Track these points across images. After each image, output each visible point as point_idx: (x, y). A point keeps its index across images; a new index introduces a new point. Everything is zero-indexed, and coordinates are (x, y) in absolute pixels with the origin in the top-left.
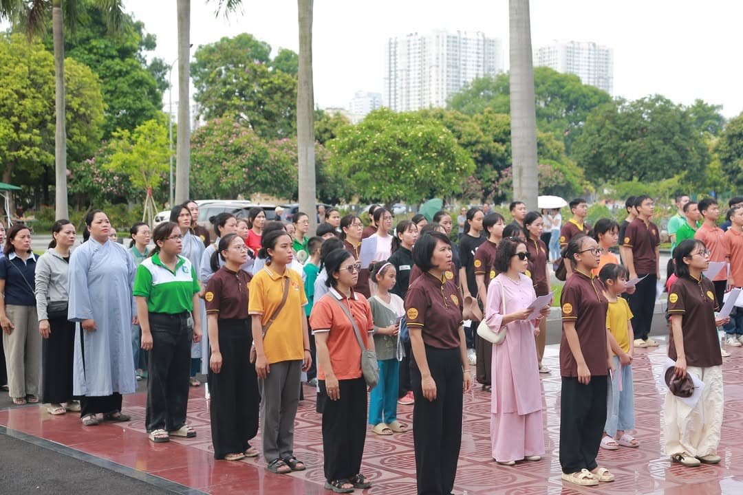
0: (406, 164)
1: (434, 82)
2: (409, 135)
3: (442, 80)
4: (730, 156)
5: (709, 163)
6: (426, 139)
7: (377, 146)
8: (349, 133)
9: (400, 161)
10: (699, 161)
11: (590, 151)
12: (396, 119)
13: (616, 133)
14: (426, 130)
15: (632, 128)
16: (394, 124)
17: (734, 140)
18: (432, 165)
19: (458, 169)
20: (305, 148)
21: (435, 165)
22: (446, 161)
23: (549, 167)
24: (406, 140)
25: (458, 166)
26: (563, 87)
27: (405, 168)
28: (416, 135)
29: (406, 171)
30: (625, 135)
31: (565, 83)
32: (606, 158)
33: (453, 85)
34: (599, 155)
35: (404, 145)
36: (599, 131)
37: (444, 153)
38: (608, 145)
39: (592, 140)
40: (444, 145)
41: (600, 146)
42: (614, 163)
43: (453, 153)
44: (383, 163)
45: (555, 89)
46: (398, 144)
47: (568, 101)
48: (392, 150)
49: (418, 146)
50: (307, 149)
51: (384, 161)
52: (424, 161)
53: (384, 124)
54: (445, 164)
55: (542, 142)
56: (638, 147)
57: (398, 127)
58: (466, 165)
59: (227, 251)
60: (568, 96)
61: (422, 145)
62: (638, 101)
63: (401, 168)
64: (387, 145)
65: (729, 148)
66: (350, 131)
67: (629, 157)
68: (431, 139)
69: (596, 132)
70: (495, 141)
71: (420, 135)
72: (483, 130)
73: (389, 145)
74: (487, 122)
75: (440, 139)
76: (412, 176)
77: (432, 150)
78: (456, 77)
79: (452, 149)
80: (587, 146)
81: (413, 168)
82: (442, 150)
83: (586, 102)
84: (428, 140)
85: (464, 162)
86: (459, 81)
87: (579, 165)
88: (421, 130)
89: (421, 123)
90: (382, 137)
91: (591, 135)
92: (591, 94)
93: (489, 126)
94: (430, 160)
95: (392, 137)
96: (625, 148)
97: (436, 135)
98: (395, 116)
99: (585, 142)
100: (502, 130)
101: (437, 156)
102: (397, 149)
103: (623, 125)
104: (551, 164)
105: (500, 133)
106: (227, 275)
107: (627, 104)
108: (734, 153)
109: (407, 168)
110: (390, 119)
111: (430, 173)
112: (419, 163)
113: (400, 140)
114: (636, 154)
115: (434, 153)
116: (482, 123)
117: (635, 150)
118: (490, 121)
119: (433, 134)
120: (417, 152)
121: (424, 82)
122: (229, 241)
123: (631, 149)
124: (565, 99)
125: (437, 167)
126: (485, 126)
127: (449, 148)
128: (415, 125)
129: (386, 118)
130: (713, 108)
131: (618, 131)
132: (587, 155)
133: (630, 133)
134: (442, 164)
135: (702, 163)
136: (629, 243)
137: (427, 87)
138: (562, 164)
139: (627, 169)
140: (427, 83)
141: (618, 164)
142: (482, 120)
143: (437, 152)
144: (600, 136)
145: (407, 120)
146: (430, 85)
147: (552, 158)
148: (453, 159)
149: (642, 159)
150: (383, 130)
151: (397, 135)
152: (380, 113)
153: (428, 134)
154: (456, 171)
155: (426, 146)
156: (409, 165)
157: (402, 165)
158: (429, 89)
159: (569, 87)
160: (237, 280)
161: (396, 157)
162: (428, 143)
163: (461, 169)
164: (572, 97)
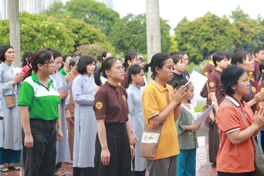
0: (39, 41)
1: (28, 5)
2: (40, 26)
3: (32, 4)
4: (182, 42)
5: (171, 45)
6: (50, 28)
7: (23, 31)
8: (7, 24)
9: (36, 39)
10: (167, 44)
11: (117, 39)
12: (33, 18)
13: (130, 30)
14: (49, 24)
15: (137, 28)
16: (31, 20)
17: (184, 35)
18: (53, 42)
19: (66, 44)
20: (14, 25)
21: (54, 42)
22: (60, 40)
23: (99, 46)
24: (38, 29)
25: (66, 43)
26: (97, 9)
27: (38, 43)
28: (44, 26)
29: (39, 45)
30: (134, 31)
31: (98, 7)
32: (125, 43)
33: (38, 7)
34: (121, 41)
35: (38, 31)
36: (121, 29)
37: (59, 36)
38: (126, 36)
39: (118, 33)
40: (59, 32)
41: (122, 37)
42: (128, 45)
43: (64, 36)
44: (27, 40)
45: (94, 9)
46: (35, 31)
47: (100, 15)
48: (31, 33)
49: (45, 32)
50: (15, 25)
51: (27, 39)
52: (48, 40)
53: (26, 20)
54: (60, 41)
55: (96, 34)
56: (140, 38)
57: (34, 22)
58: (70, 42)
59: (110, 70)
60: (100, 13)
61: (48, 31)
62: (139, 16)
63: (36, 43)
64: (29, 31)
65: (182, 38)
66: (8, 22)
67: (136, 42)
68: (52, 28)
69: (120, 30)
70: (73, 32)
71: (46, 26)
72: (67, 27)
73: (30, 31)
74: (69, 23)
75: (57, 29)
76: (42, 47)
77: (53, 34)
78: (39, 2)
79: (63, 34)
80: (115, 37)
81: (43, 43)
82: (58, 34)
83: (108, 16)
84: (51, 29)
85: (69, 41)
86: (41, 5)
87: (113, 45)
88: (47, 23)
89: (45, 20)
90: (26, 26)
91: (118, 31)
92: (111, 12)
93: (69, 25)
94: (52, 39)
95: (31, 26)
96: (134, 38)
97: (55, 26)
98: (31, 16)
99: (115, 34)
100: (76, 27)
101: (56, 37)
102: (35, 33)
103: (133, 27)
104: (100, 45)
105: (75, 29)
106: (110, 89)
107: (134, 17)
108: (184, 41)
109: (40, 43)
110: (29, 17)
111: (52, 46)
112: (46, 40)
113: (36, 28)
114: (139, 40)
115: (54, 35)
116: (66, 23)
117: (138, 39)
118: (70, 23)
119: (53, 25)
120: (45, 35)
121: (23, 4)
122: (112, 62)
123: (136, 38)
124: (99, 14)
125: (56, 43)
126: (68, 25)
127: (62, 33)
128: (42, 21)
129: (26, 17)
130: (165, 21)
131: (130, 29)
132: (116, 41)
133: (135, 30)
134: (58, 41)
135: (168, 46)
136: (252, 75)
137: (25, 7)
138: (105, 44)
139: (135, 48)
140: (25, 5)
141: (131, 45)
142: (66, 22)
143: (56, 35)
144: (122, 32)
145: (38, 18)
146: (26, 6)
147: (100, 42)
148: (64, 39)
149: (141, 43)
150: (26, 23)
151: (34, 26)
152: (23, 14)
153: (51, 25)
154: (65, 45)
155: (49, 32)
156: (41, 42)
157: (37, 41)
158: (26, 8)
159: (100, 9)
160: (117, 93)
161: (33, 37)
162: (51, 30)
163: (68, 45)
164: (102, 14)
